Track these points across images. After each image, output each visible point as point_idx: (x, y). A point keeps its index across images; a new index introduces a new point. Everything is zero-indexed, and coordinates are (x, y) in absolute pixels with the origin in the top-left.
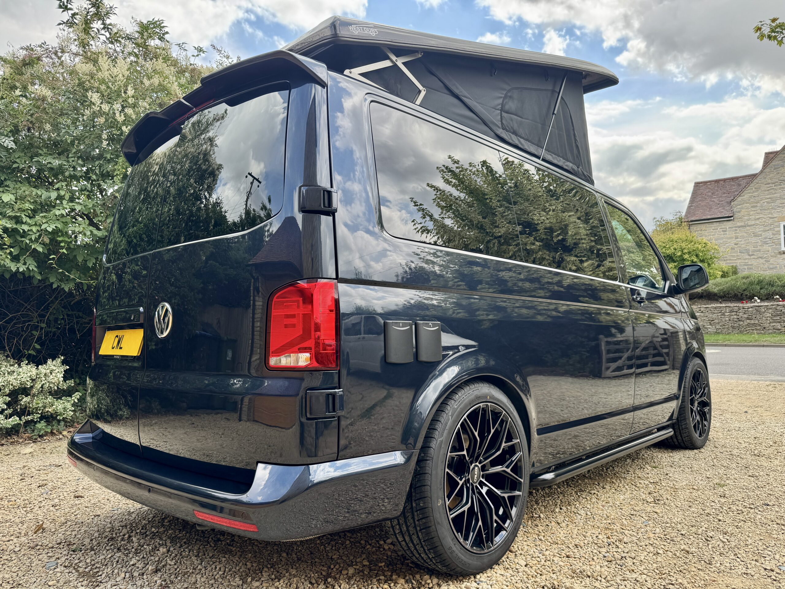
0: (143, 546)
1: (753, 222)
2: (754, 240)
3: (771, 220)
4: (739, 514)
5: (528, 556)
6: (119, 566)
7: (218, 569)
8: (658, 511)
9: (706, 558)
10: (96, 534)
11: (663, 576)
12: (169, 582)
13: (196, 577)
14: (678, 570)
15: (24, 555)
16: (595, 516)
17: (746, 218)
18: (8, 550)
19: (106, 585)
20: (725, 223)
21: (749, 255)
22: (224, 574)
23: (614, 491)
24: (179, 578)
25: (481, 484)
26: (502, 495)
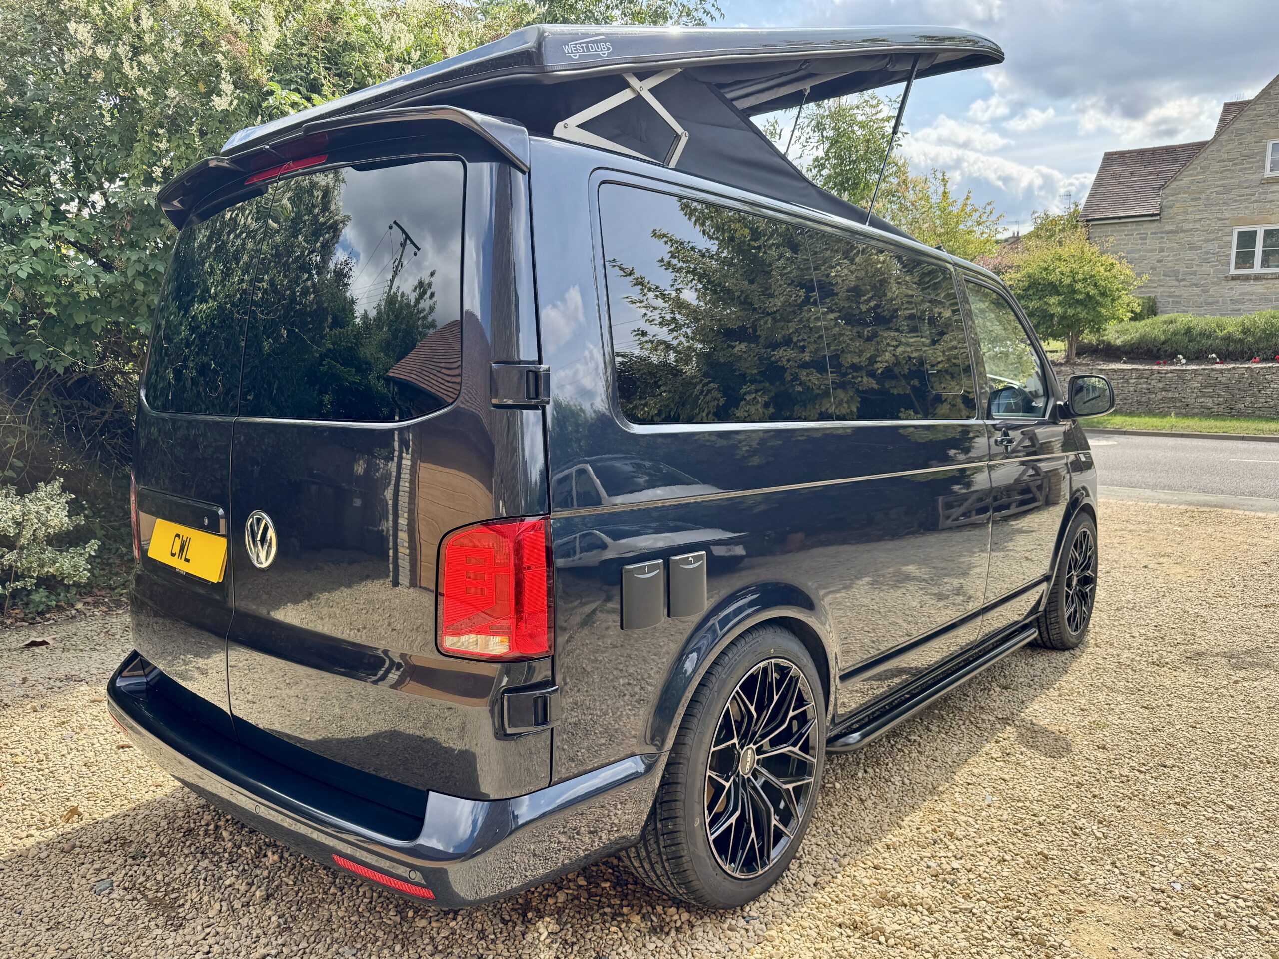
0: (240, 847)
1: (1191, 226)
2: (1188, 255)
3: (1219, 223)
4: (1122, 782)
5: (818, 866)
6: (210, 888)
7: (361, 894)
8: (1007, 777)
9: (1071, 868)
10: (164, 823)
11: (1010, 903)
12: (289, 919)
13: (329, 909)
14: (1032, 892)
15: (56, 865)
16: (915, 787)
17: (1180, 217)
18: (30, 856)
19: (194, 925)
20: (1146, 225)
21: (1177, 280)
22: (371, 902)
23: (944, 736)
24: (304, 911)
25: (755, 773)
26: (785, 786)
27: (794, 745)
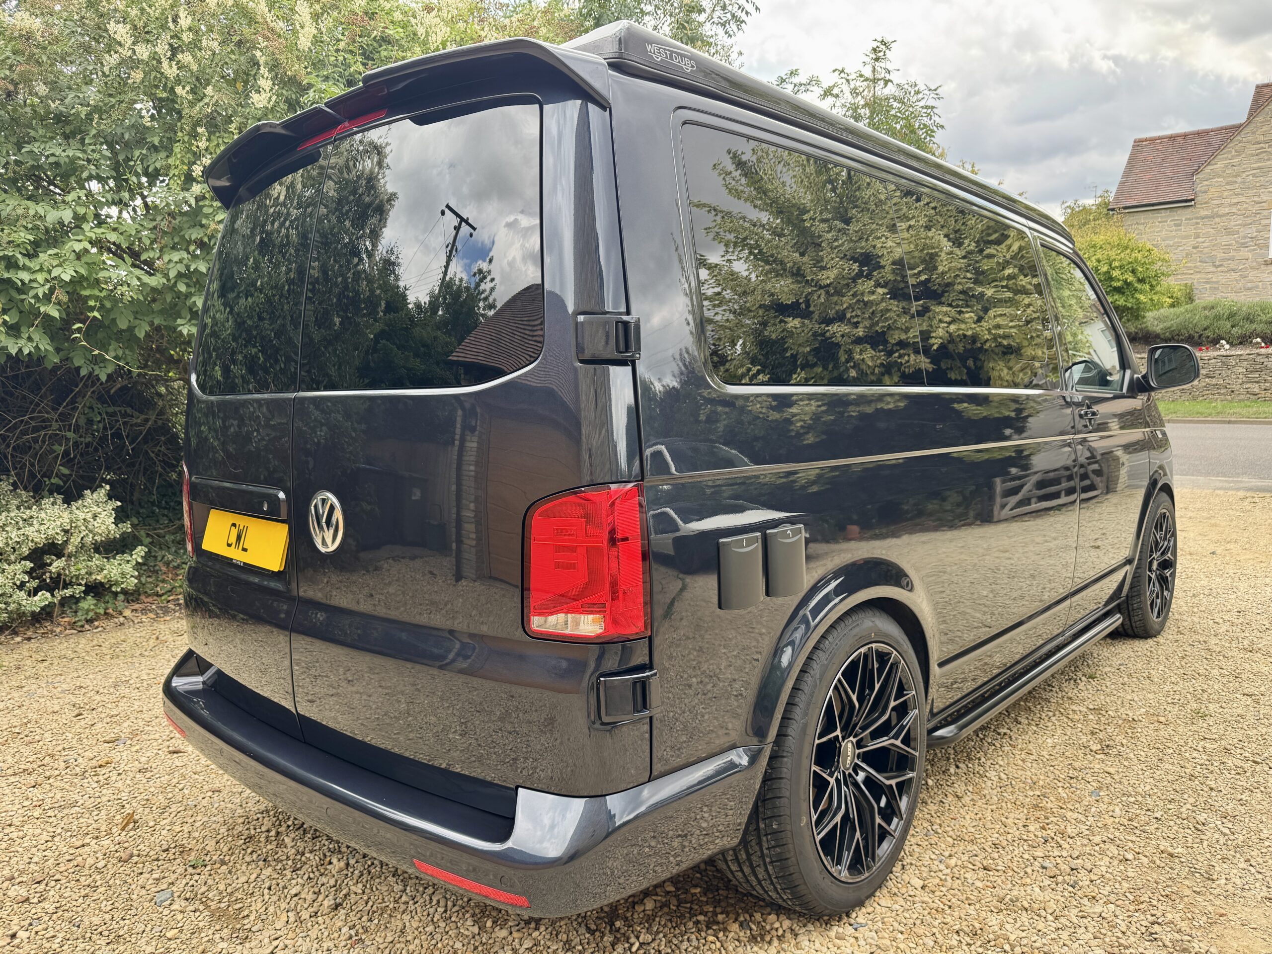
0: (303, 854)
1: (1227, 210)
2: (1225, 240)
3: (1257, 207)
4: (1239, 774)
5: (923, 868)
6: (275, 898)
7: (434, 902)
8: (1112, 770)
9: (1202, 866)
10: (223, 830)
11: (1142, 906)
12: (361, 931)
13: (402, 919)
14: (1163, 893)
15: (114, 875)
16: (1013, 782)
17: (1215, 202)
18: (87, 866)
19: (260, 937)
20: (1180, 211)
21: (1215, 266)
22: (445, 911)
23: (1035, 728)
24: (376, 921)
25: (856, 769)
26: (888, 782)
27: (896, 737)
